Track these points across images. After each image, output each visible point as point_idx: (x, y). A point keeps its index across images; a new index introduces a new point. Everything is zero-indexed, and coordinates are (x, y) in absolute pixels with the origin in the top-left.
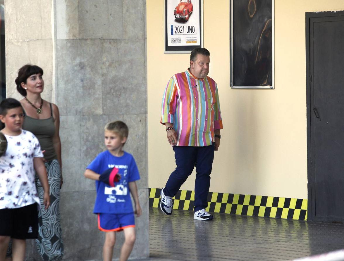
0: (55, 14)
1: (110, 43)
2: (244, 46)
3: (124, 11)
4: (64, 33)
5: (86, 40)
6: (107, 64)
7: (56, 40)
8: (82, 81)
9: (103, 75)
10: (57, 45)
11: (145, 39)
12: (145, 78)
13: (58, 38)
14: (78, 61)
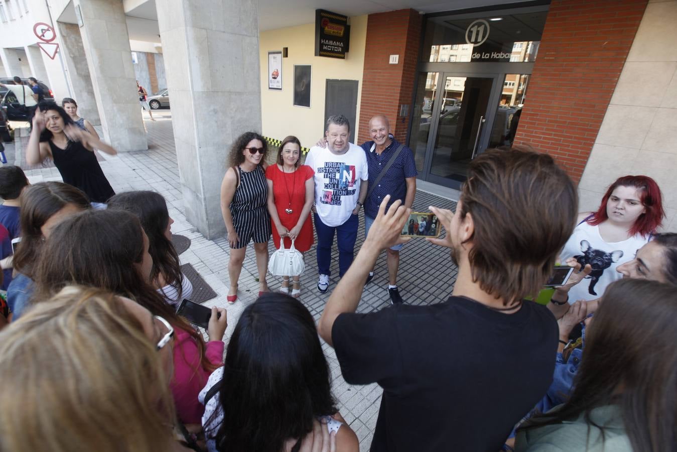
0: (191, 71)
1: (236, 95)
2: (299, 90)
3: (245, 72)
4: (199, 87)
5: (218, 92)
6: (234, 110)
7: (193, 92)
8: (216, 122)
9: (232, 118)
10: (194, 96)
11: (260, 92)
12: (260, 119)
13: (195, 90)
14: (212, 108)
